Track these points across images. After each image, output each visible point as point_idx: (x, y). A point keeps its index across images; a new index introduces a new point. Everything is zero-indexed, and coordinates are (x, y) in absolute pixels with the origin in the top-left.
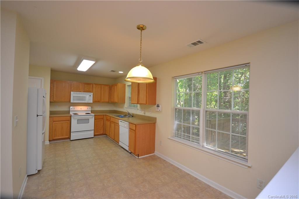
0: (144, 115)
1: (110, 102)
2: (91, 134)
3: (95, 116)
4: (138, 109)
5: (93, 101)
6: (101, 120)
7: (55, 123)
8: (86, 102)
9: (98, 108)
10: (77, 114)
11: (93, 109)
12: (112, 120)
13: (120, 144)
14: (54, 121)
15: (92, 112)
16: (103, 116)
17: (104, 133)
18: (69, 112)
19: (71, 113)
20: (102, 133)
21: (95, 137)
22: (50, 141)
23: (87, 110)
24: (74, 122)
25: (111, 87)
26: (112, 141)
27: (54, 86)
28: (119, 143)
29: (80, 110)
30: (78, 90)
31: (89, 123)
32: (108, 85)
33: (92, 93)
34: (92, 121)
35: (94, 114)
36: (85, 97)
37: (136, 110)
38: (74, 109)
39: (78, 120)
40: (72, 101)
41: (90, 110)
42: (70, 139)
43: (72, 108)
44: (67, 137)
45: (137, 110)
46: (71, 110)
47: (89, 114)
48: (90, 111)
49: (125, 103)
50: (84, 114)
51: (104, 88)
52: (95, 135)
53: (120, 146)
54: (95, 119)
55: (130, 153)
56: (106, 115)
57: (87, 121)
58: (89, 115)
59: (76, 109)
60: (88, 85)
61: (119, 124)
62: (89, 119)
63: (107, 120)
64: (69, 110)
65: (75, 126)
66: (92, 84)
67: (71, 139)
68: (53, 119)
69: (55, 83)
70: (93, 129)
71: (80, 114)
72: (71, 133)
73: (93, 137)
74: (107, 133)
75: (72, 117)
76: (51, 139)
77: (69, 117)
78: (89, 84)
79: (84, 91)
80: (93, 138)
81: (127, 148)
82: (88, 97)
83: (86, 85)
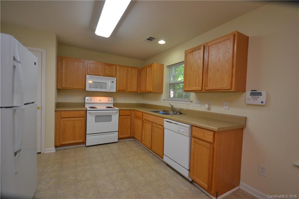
0: (207, 111)
1: (138, 92)
2: (114, 137)
3: (120, 111)
4: (191, 102)
5: (116, 90)
6: (129, 117)
7: (63, 121)
8: (107, 90)
9: (122, 100)
10: (95, 108)
11: (116, 102)
12: (146, 117)
13: (165, 159)
14: (62, 118)
15: (115, 105)
16: (130, 111)
17: (131, 136)
18: (84, 104)
19: (87, 106)
20: (128, 136)
21: (119, 141)
22: (56, 147)
23: (109, 102)
24: (90, 119)
25: (141, 71)
26: (146, 151)
27: (62, 66)
28: (163, 158)
29: (99, 102)
30: (96, 73)
31: (111, 121)
32: (136, 68)
33: (115, 79)
34: (116, 118)
35: (118, 109)
36: (106, 83)
37: (187, 103)
38: (91, 100)
39: (96, 116)
40: (88, 89)
41: (112, 102)
42: (85, 144)
43: (88, 99)
44: (81, 141)
45: (189, 103)
46: (86, 101)
47: (111, 107)
48: (111, 104)
49: (162, 92)
50: (104, 107)
51: (130, 71)
52: (119, 139)
53: (164, 163)
54: (119, 116)
55: (192, 182)
56: (134, 110)
57: (108, 118)
58: (112, 109)
59: (93, 101)
60: (109, 67)
61: (163, 126)
62: (111, 116)
63: (136, 117)
64: (84, 102)
65: (92, 124)
66: (115, 65)
67: (87, 145)
68: (60, 113)
69: (64, 61)
70: (118, 130)
71: (99, 107)
72: (87, 135)
73: (117, 141)
74: (135, 136)
75: (88, 111)
76: (58, 144)
77: (84, 111)
78: (111, 65)
79: (104, 75)
80: (117, 143)
81: (186, 174)
82: (109, 84)
83: (107, 67)
